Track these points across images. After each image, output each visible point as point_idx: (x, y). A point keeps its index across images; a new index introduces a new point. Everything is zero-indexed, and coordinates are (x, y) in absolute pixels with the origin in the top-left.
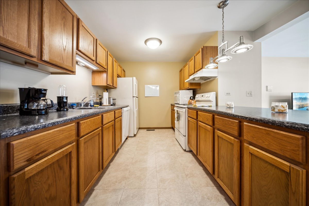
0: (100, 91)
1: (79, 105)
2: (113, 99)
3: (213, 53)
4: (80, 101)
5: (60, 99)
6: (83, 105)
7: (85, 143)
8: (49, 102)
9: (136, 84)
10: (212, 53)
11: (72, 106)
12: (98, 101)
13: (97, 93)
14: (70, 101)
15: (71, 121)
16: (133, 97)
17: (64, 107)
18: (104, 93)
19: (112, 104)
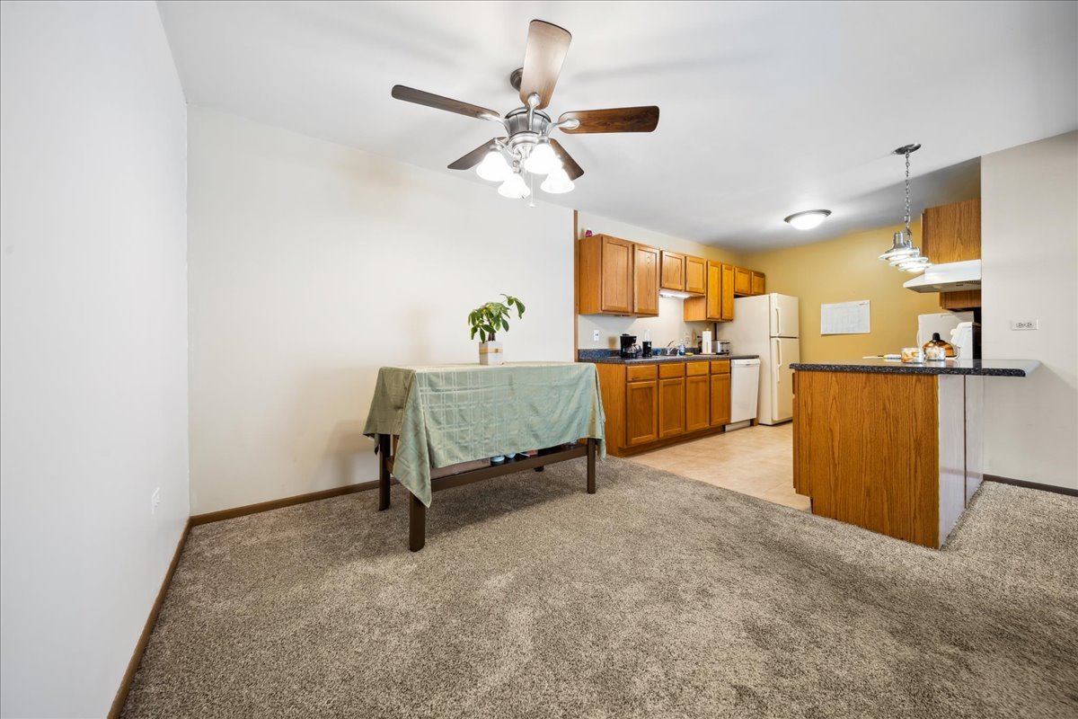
0: (697, 328)
1: (664, 352)
2: (722, 343)
3: (960, 220)
4: (665, 347)
5: (645, 344)
6: (669, 352)
7: (664, 386)
8: (638, 348)
9: (779, 308)
10: (958, 220)
11: (656, 353)
12: (696, 346)
13: (694, 333)
14: (654, 347)
15: (653, 363)
16: (771, 337)
17: (648, 353)
18: (704, 333)
19: (719, 351)
